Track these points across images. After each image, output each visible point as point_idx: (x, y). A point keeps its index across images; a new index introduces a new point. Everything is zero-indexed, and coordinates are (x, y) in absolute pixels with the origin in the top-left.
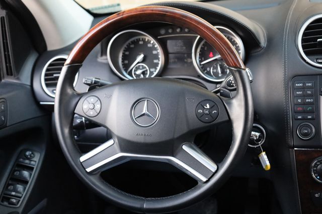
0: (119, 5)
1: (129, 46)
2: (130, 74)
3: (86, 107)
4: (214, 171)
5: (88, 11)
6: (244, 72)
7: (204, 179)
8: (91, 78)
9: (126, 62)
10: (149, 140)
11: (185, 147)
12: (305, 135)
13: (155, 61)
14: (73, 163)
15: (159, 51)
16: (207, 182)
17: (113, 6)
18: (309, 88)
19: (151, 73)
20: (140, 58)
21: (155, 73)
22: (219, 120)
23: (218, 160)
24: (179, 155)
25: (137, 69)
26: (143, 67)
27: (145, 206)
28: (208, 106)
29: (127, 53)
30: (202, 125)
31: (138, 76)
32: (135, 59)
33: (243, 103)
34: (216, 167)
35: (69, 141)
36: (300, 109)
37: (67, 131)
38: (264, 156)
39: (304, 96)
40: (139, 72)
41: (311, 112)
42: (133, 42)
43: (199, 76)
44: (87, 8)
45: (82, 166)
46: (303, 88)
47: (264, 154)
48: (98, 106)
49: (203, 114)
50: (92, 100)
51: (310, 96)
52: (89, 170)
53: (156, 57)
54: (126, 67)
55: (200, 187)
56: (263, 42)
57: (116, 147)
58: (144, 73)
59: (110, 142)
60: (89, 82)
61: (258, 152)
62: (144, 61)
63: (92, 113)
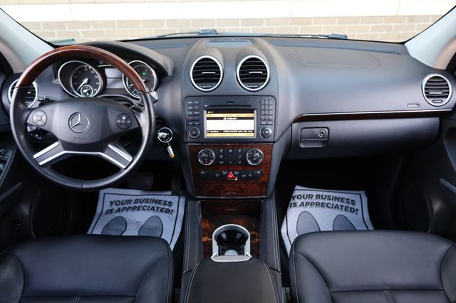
0: (73, 40)
1: (77, 72)
2: (79, 92)
3: (36, 119)
4: (130, 161)
5: (49, 43)
6: (148, 95)
7: (124, 167)
8: (42, 96)
9: (76, 83)
10: (83, 142)
11: (110, 146)
12: (194, 135)
13: (97, 83)
14: (28, 159)
15: (99, 76)
16: (126, 168)
17: (69, 40)
18: (196, 105)
19: (95, 92)
20: (86, 81)
21: (97, 92)
22: (133, 127)
23: (133, 154)
24: (106, 151)
25: (84, 88)
26: (89, 88)
27: (84, 186)
28: (124, 118)
29: (76, 77)
30: (121, 130)
31: (85, 94)
32: (82, 82)
33: (148, 116)
34: (131, 158)
35: (24, 143)
36: (191, 118)
37: (22, 137)
38: (170, 148)
39: (194, 110)
40: (85, 91)
41: (198, 120)
42: (80, 69)
43: (128, 95)
44: (48, 41)
45: (36, 161)
46: (193, 105)
47: (170, 147)
48: (44, 118)
49: (121, 123)
50: (40, 113)
51: (197, 110)
52: (41, 164)
53: (98, 80)
54: (76, 87)
55: (122, 172)
56: (170, 72)
57: (61, 147)
58: (89, 92)
59: (57, 144)
60: (41, 99)
61: (166, 146)
62: (88, 83)
63: (40, 123)
